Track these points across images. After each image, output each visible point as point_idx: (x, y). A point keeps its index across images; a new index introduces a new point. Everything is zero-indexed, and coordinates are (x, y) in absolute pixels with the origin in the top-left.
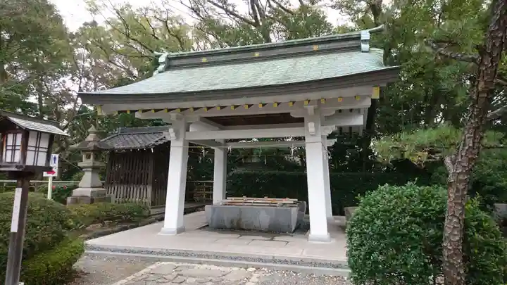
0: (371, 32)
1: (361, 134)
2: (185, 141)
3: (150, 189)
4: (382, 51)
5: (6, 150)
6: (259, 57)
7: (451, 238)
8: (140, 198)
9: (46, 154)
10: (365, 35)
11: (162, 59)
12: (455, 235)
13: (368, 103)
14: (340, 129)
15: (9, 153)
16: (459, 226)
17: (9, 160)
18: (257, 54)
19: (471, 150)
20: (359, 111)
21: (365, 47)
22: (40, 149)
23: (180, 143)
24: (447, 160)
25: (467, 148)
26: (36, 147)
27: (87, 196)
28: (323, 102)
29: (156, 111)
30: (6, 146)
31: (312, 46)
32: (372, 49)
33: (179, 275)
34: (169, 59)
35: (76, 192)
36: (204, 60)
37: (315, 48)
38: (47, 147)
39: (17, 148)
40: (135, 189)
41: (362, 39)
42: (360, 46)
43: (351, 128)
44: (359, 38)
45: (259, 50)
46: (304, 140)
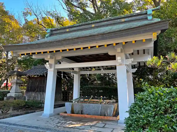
0: (153, 10)
2: (55, 69)
6: (94, 27)
10: (150, 11)
18: (93, 26)
20: (148, 54)
21: (150, 18)
23: (52, 69)
27: (13, 97)
31: (121, 20)
32: (154, 19)
34: (51, 31)
35: (8, 95)
36: (68, 30)
37: (123, 20)
41: (148, 14)
42: (147, 18)
44: (146, 14)
45: (94, 23)
46: (116, 69)
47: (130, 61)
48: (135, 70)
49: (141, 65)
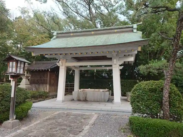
0: (137, 25)
1: (132, 65)
2: (65, 66)
3: (48, 86)
4: (141, 32)
5: (9, 68)
6: (93, 34)
7: (165, 96)
8: (44, 89)
9: (23, 69)
10: (135, 26)
11: (55, 34)
12: (167, 95)
13: (136, 52)
14: (125, 62)
15: (11, 69)
16: (168, 92)
17: (10, 71)
18: (93, 33)
19: (172, 68)
20: (132, 55)
21: (135, 31)
22: (21, 68)
24: (165, 71)
25: (170, 67)
26: (20, 67)
27: (24, 88)
28: (120, 52)
29: (55, 54)
30: (9, 66)
31: (114, 30)
32: (137, 31)
33: (67, 115)
34: (57, 34)
36: (72, 34)
37: (116, 31)
38: (23, 67)
39: (13, 67)
40: (42, 86)
42: (133, 30)
43: (129, 62)
44: (133, 27)
45: (93, 31)
46: (112, 66)
47: (122, 62)
48: (122, 67)
49: (129, 63)
